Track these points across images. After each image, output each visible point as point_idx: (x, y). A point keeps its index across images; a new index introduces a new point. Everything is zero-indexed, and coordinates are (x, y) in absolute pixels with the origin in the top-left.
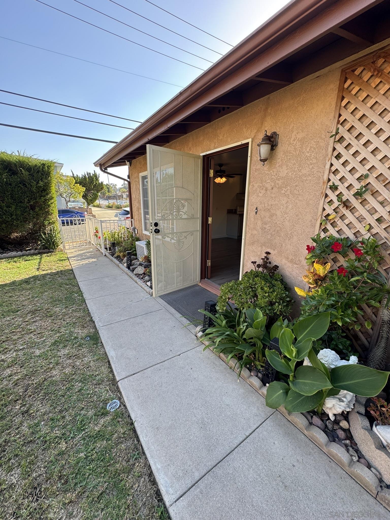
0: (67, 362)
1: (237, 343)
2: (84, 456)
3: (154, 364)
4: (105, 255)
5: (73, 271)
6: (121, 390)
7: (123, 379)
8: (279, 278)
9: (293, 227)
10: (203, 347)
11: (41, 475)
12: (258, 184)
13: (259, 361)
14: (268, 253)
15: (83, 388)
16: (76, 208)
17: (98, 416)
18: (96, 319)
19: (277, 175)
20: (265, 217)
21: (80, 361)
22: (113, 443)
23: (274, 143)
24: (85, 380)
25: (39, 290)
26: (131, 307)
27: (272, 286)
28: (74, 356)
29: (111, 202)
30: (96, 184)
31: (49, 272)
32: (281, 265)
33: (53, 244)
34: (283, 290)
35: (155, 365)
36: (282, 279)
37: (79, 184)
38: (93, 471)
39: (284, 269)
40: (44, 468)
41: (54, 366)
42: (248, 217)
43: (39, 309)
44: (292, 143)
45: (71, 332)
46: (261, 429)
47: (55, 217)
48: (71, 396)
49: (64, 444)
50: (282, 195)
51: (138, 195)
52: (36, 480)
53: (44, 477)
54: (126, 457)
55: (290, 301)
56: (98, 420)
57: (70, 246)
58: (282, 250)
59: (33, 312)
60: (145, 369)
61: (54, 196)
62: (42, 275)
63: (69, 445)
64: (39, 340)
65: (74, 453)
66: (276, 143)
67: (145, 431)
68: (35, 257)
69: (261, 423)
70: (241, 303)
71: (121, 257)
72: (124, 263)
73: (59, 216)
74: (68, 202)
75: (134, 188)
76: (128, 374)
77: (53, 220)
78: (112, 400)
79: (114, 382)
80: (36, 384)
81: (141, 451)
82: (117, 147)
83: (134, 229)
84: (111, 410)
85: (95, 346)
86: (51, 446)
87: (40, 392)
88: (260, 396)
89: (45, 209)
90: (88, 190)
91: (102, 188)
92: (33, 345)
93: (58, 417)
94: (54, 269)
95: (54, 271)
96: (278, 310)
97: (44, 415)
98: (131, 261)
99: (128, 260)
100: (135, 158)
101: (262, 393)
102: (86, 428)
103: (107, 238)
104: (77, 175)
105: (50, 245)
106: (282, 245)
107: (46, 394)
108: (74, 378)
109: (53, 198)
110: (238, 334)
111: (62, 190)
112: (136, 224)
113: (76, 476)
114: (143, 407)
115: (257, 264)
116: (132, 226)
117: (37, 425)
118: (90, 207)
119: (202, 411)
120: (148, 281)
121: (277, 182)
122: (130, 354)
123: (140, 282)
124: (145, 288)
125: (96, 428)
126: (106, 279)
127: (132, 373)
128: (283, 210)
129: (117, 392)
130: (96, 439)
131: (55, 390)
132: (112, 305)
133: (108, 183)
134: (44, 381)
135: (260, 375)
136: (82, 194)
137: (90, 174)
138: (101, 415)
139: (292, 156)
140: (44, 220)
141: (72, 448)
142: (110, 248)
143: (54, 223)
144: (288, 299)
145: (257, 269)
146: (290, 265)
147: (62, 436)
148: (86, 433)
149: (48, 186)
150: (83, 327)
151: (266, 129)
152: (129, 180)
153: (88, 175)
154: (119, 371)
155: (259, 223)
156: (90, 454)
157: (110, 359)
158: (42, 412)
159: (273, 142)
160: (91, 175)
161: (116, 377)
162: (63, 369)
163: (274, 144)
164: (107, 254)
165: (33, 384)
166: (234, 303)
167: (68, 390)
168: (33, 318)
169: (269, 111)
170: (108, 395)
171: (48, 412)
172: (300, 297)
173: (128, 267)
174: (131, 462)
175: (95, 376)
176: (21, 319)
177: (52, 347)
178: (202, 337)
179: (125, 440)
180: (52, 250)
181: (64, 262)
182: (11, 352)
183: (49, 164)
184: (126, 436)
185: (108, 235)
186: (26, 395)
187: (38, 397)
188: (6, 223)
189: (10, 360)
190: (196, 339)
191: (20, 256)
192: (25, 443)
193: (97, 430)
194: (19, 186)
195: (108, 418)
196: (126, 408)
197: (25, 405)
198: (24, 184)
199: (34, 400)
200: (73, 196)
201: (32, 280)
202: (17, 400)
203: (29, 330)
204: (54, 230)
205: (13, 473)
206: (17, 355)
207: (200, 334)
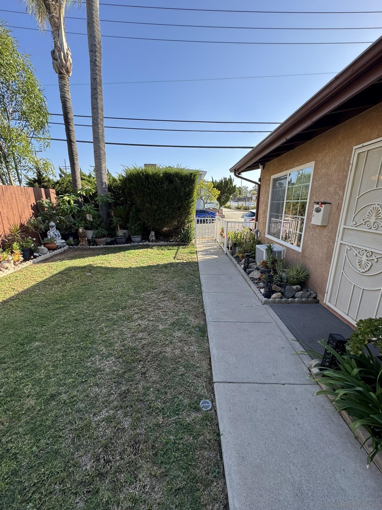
0: (178, 344)
2: (173, 441)
3: (252, 381)
4: (226, 254)
5: (198, 264)
6: (215, 393)
7: (219, 382)
10: (318, 389)
11: (142, 434)
15: (185, 374)
16: (211, 208)
17: (191, 407)
18: (207, 312)
21: (188, 348)
22: (198, 444)
24: (188, 367)
25: (171, 275)
26: (240, 311)
28: (184, 341)
29: (240, 203)
30: (230, 187)
31: (181, 261)
33: (188, 238)
35: (254, 383)
37: (215, 188)
38: (176, 460)
40: (145, 430)
41: (168, 343)
43: (169, 291)
45: (186, 318)
47: (193, 216)
48: (175, 377)
49: (162, 418)
51: (267, 198)
52: (138, 436)
53: (143, 438)
54: (206, 468)
56: (191, 412)
57: (200, 242)
59: (165, 292)
60: (242, 383)
61: (194, 199)
62: (176, 263)
63: (165, 422)
64: (163, 317)
65: (166, 432)
67: (230, 452)
68: (175, 247)
71: (240, 258)
72: (242, 264)
73: (196, 215)
74: (205, 204)
75: (264, 190)
76: (224, 380)
77: (191, 219)
78: (205, 399)
79: (210, 382)
80: (154, 353)
81: (222, 471)
82: (253, 152)
83: (257, 232)
84: (203, 409)
85: (202, 338)
86: (153, 414)
87: (155, 362)
89: (187, 210)
90: (222, 193)
91: (234, 191)
92: (159, 320)
93: (162, 390)
95: (185, 261)
97: (154, 383)
98: (248, 264)
99: (245, 262)
100: (269, 161)
102: (180, 414)
103: (230, 238)
104: (216, 181)
105: (186, 239)
107: (159, 365)
108: (180, 362)
109: (194, 201)
111: (203, 193)
112: (260, 228)
113: (164, 454)
114: (232, 423)
116: (255, 228)
117: (148, 389)
118: (221, 208)
120: (262, 288)
122: (231, 359)
123: (254, 287)
124: (258, 295)
125: (187, 419)
126: (223, 277)
127: (229, 381)
129: (212, 393)
130: (185, 430)
131: (165, 366)
132: (223, 303)
133: (240, 186)
134: (160, 353)
136: (217, 197)
137: (226, 178)
138: (194, 408)
140: (185, 219)
141: (166, 426)
142: (231, 248)
143: (192, 221)
147: (161, 409)
148: (179, 418)
149: (192, 191)
150: (196, 317)
152: (259, 183)
153: (224, 179)
154: (217, 372)
156: (177, 442)
157: (212, 357)
158: (153, 380)
160: (227, 179)
161: (214, 378)
162: (174, 349)
164: (228, 253)
165: (152, 352)
167: (174, 370)
168: (163, 297)
170: (203, 392)
171: (157, 382)
173: (245, 269)
174: (209, 477)
175: (196, 367)
176: (156, 296)
177: (171, 327)
178: (318, 376)
179: (209, 448)
180: (187, 243)
181: (193, 254)
182: (145, 320)
183: (195, 173)
184: (211, 444)
185: (231, 235)
186: (146, 359)
187: (153, 366)
188: (161, 220)
189: (143, 326)
190: (309, 374)
191: (166, 246)
192: (138, 399)
193: (188, 422)
194: (173, 192)
195: (200, 416)
196: (216, 414)
197: (145, 367)
198: (176, 190)
199: (150, 366)
200: (209, 199)
201: (169, 266)
202: (141, 361)
203: (159, 306)
204: (190, 227)
205: (127, 419)
206: (148, 324)
207: (315, 370)
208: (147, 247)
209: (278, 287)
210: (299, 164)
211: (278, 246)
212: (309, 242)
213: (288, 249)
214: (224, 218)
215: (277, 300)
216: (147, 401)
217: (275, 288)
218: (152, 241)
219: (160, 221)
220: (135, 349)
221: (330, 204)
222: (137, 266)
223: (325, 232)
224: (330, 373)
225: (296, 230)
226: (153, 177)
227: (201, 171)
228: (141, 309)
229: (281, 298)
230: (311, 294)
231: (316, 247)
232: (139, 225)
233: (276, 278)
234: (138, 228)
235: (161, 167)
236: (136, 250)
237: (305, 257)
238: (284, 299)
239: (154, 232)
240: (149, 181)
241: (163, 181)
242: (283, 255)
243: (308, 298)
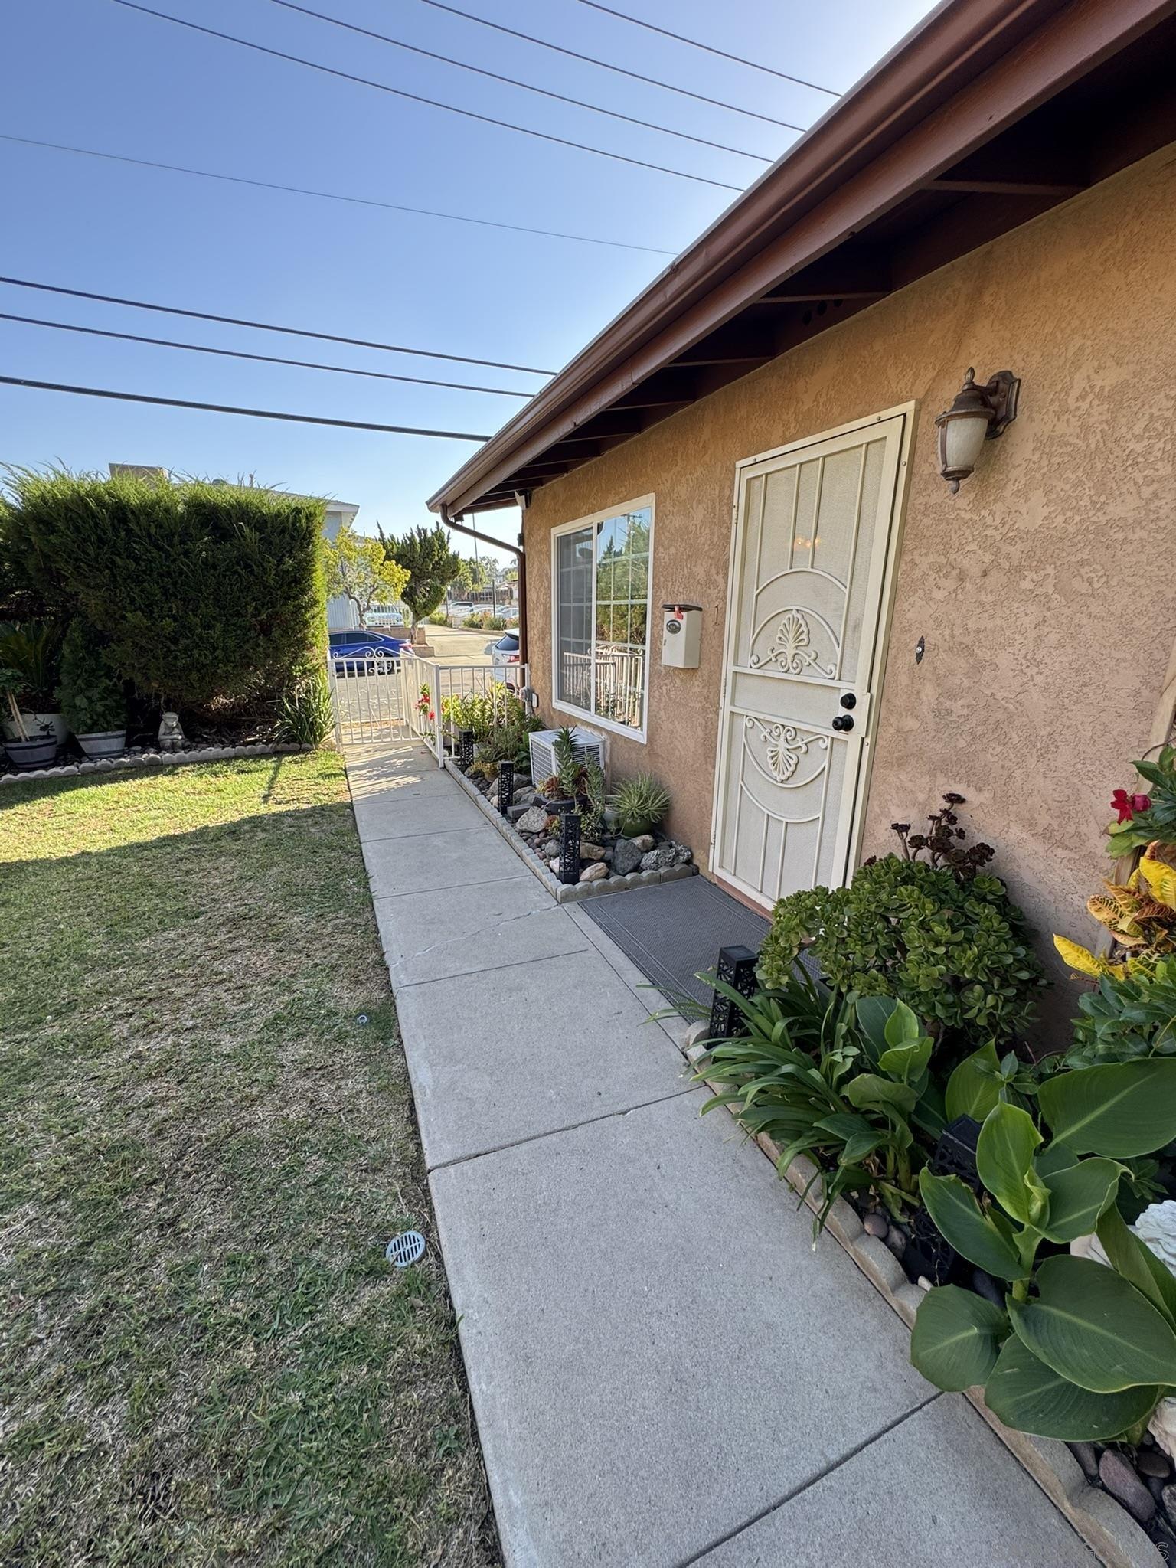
0: (298, 1086)
1: (820, 1106)
2: (300, 1405)
3: (542, 1130)
4: (445, 767)
5: (353, 810)
6: (435, 1202)
7: (445, 1165)
8: (991, 892)
9: (1058, 712)
10: (705, 1096)
11: (177, 1435)
12: (931, 559)
13: (898, 1185)
14: (954, 799)
15: (330, 1174)
16: (385, 627)
17: (358, 1274)
18: (393, 960)
19: (1007, 527)
20: (952, 672)
21: (333, 1088)
22: (389, 1380)
23: (1002, 412)
24: (337, 1150)
25: (258, 860)
26: (496, 934)
27: (962, 921)
28: (318, 1070)
29: (479, 610)
30: (440, 559)
31: (293, 807)
32: (1002, 845)
33: (311, 729)
34: (1006, 942)
35: (546, 1134)
36: (1004, 896)
37: (394, 562)
38: (315, 1464)
39: (1013, 860)
40: (189, 1415)
41: (261, 1091)
42: (889, 669)
43: (251, 914)
44: (1072, 408)
45: (322, 993)
46: (886, 1447)
47: (322, 653)
48: (291, 1196)
49: (252, 1349)
50: (1023, 597)
51: (545, 594)
52: (161, 1448)
53: (184, 1448)
54: (419, 1439)
55: (1033, 981)
56: (357, 1289)
57: (355, 737)
58: (1011, 792)
59: (235, 922)
60: (513, 1145)
61: (319, 596)
62: (274, 814)
63: (265, 1356)
64: (235, 1008)
65: (273, 1387)
66: (1008, 411)
67: (488, 1359)
68: (264, 763)
69: (889, 1423)
70: (844, 968)
71: (486, 776)
72: (493, 794)
73: (332, 650)
74: (365, 610)
75: (535, 571)
76: (460, 1153)
77: (314, 662)
78: (403, 1231)
79: (417, 1172)
80: (207, 1140)
81: (468, 1426)
82: (488, 453)
83: (529, 693)
84: (398, 1264)
85: (380, 1044)
86: (216, 1349)
87: (215, 1167)
88: (890, 1312)
89: (295, 633)
90: (417, 577)
91: (455, 572)
92: (217, 1020)
93: (248, 1256)
94: (305, 801)
95: (305, 807)
96: (980, 1010)
97: (214, 1242)
98: (511, 791)
99: (501, 788)
100: (541, 483)
101: (902, 1308)
102: (319, 1311)
103: (452, 717)
104: (392, 537)
105: (302, 732)
106: (1010, 776)
107: (229, 1177)
108: (308, 1140)
109: (318, 602)
110: (826, 1076)
111: (351, 577)
112: (535, 680)
113: (267, 1466)
114: (491, 1271)
115: (912, 832)
116: (524, 685)
117: (191, 1270)
118: (419, 626)
119: (680, 1330)
120: (555, 857)
121: (1006, 548)
122: (476, 1085)
123: (531, 857)
124: (544, 878)
125: (346, 1317)
126: (438, 841)
127: (474, 1151)
128: (1023, 652)
129: (423, 1207)
130: (341, 1354)
131: (254, 1170)
132: (442, 922)
133: (474, 557)
134: (231, 1134)
135: (896, 1237)
136: (400, 590)
137: (425, 531)
138: (368, 1274)
139: (1069, 454)
140: (292, 664)
141: (270, 1369)
142: (458, 747)
143: (317, 670)
144: (1024, 975)
145: (911, 851)
146: (1039, 848)
147: (248, 1322)
148: (317, 1325)
149: (305, 569)
150: (356, 983)
151: (973, 364)
152: (521, 548)
153: (419, 534)
154: (438, 1136)
155: (929, 693)
156: (314, 1402)
157: (417, 1095)
158: (209, 1232)
159: (996, 408)
160: (429, 534)
161: (426, 1157)
162: (283, 1105)
163: (999, 416)
164: (450, 765)
165: (200, 1139)
166: (819, 968)
167: (288, 1173)
168: (231, 940)
169: (987, 299)
170: (394, 1211)
171: (224, 1235)
172: (1073, 977)
173: (502, 809)
174: (430, 1463)
175: (367, 1142)
176: (202, 940)
177: (266, 1035)
178: (704, 1065)
179: (425, 1375)
180: (308, 746)
181: (333, 780)
182: (163, 1035)
183: (312, 510)
184: (429, 1363)
185: (453, 709)
186: (178, 1171)
187: (208, 1183)
188: (198, 671)
189: (155, 1057)
190: (685, 1064)
191: (228, 760)
192: (152, 1319)
193: (350, 1323)
194: (236, 572)
195: (386, 1289)
196: (441, 1265)
197: (171, 1200)
198: (247, 566)
199: (196, 1189)
200: (377, 595)
201: (247, 827)
202: (154, 1182)
203: (216, 974)
204: (315, 692)
205: (109, 1407)
206: (176, 1044)
207: (697, 1052)
208: (154, 769)
209: (597, 848)
210: (617, 498)
211: (589, 730)
212: (662, 713)
213: (614, 737)
214: (432, 655)
215: (596, 883)
216: (189, 1314)
217: (588, 851)
218: (173, 748)
219: (194, 676)
220: (124, 1148)
221: (700, 609)
222: (113, 844)
223: (697, 686)
224: (726, 1049)
225: (635, 686)
226: (148, 514)
227: (330, 502)
228: (141, 998)
229: (607, 876)
230: (678, 854)
231: (679, 727)
232: (108, 692)
233: (589, 824)
234: (105, 706)
235: (175, 481)
236: (107, 787)
237: (658, 756)
238: (613, 880)
239: (175, 716)
240: (129, 531)
241: (191, 530)
242: (604, 756)
243: (672, 866)
